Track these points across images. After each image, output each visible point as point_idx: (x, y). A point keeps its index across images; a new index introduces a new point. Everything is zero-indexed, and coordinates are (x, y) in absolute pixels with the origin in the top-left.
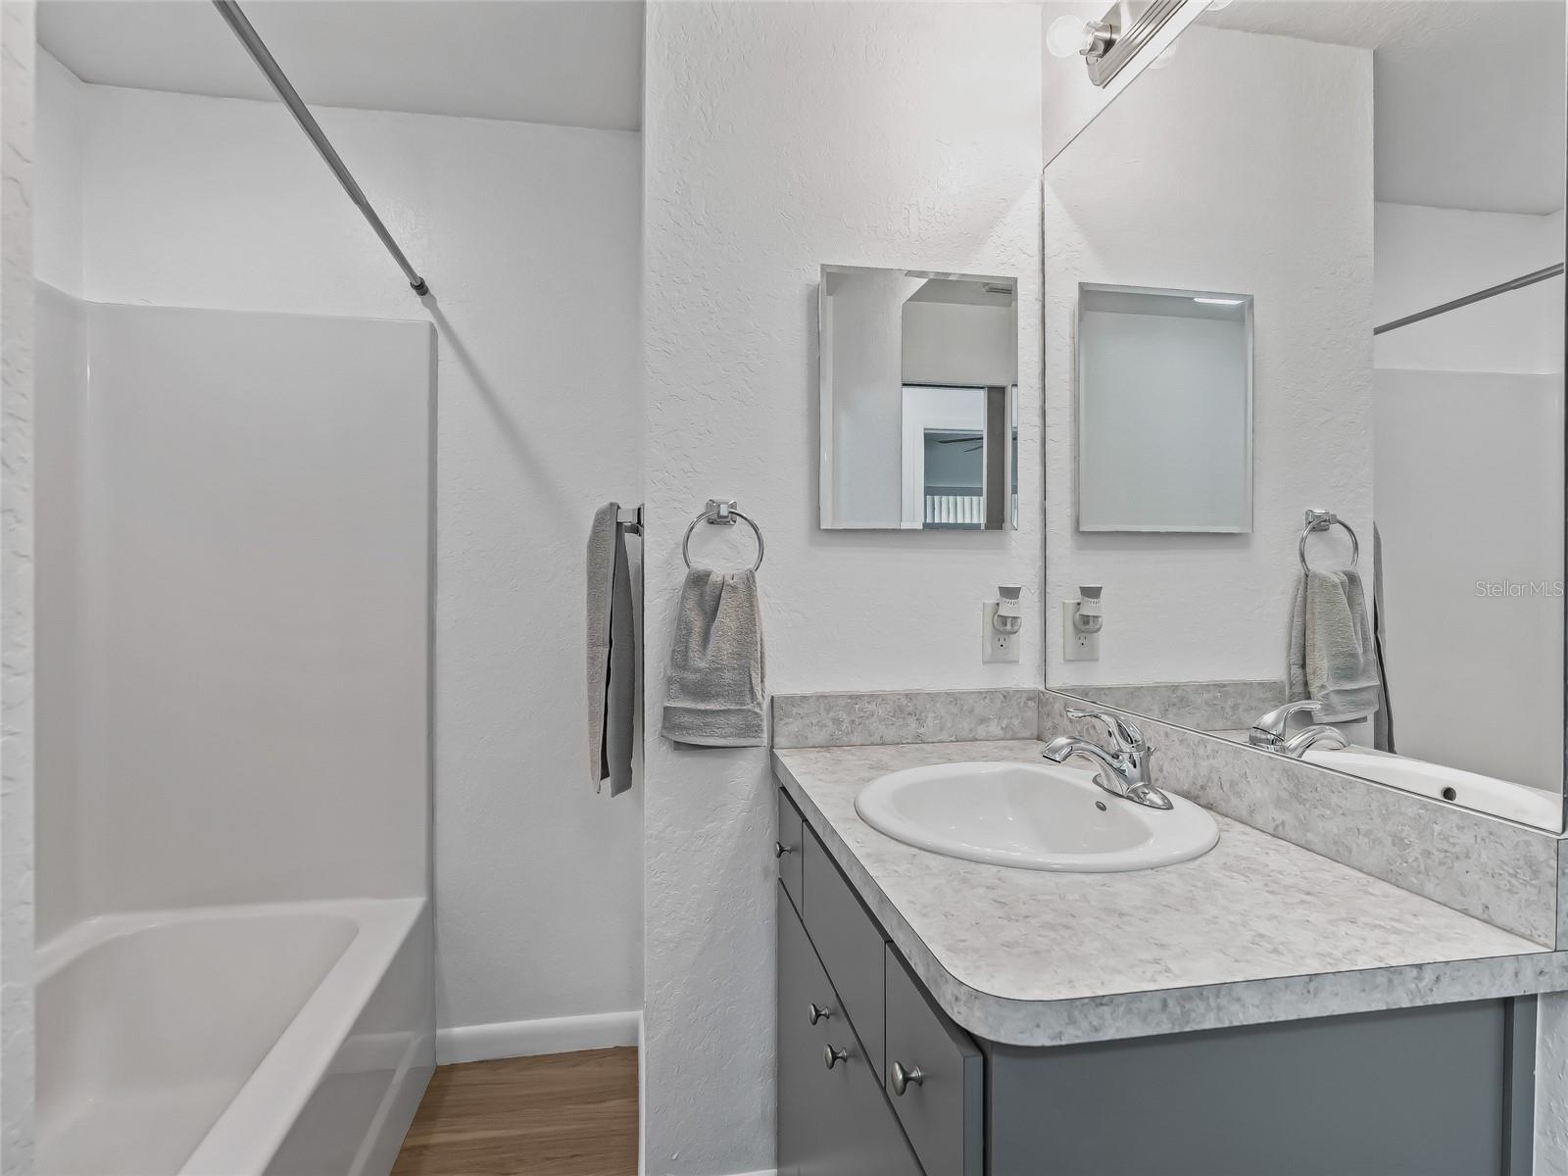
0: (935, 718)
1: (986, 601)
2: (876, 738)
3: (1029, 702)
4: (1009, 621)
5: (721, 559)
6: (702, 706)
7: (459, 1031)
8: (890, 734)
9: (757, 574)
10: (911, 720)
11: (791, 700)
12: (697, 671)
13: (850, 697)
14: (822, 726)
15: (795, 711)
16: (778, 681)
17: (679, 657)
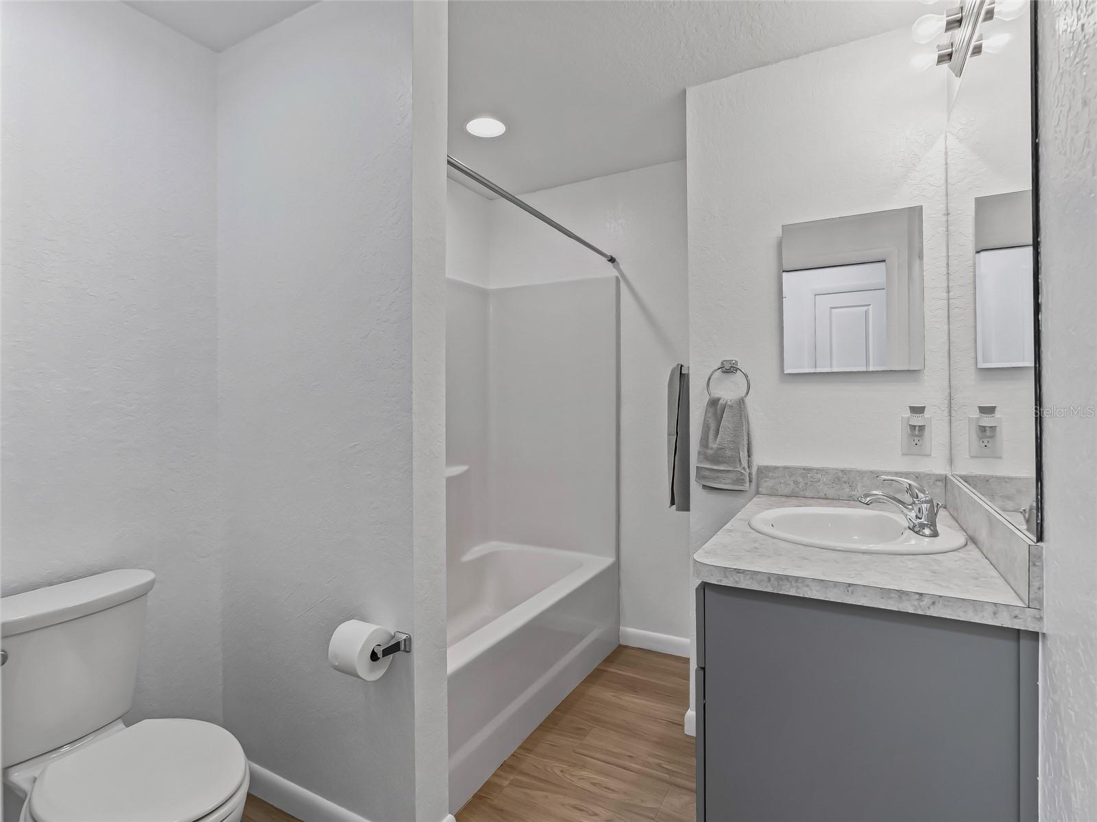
0: (864, 486)
1: (903, 416)
2: (822, 495)
3: (938, 483)
4: (917, 428)
5: (728, 391)
6: (715, 467)
7: (631, 630)
8: (831, 493)
9: (748, 400)
10: (846, 486)
11: (768, 469)
12: (712, 449)
13: (804, 469)
14: (787, 484)
15: (770, 474)
16: (761, 458)
17: (704, 442)
